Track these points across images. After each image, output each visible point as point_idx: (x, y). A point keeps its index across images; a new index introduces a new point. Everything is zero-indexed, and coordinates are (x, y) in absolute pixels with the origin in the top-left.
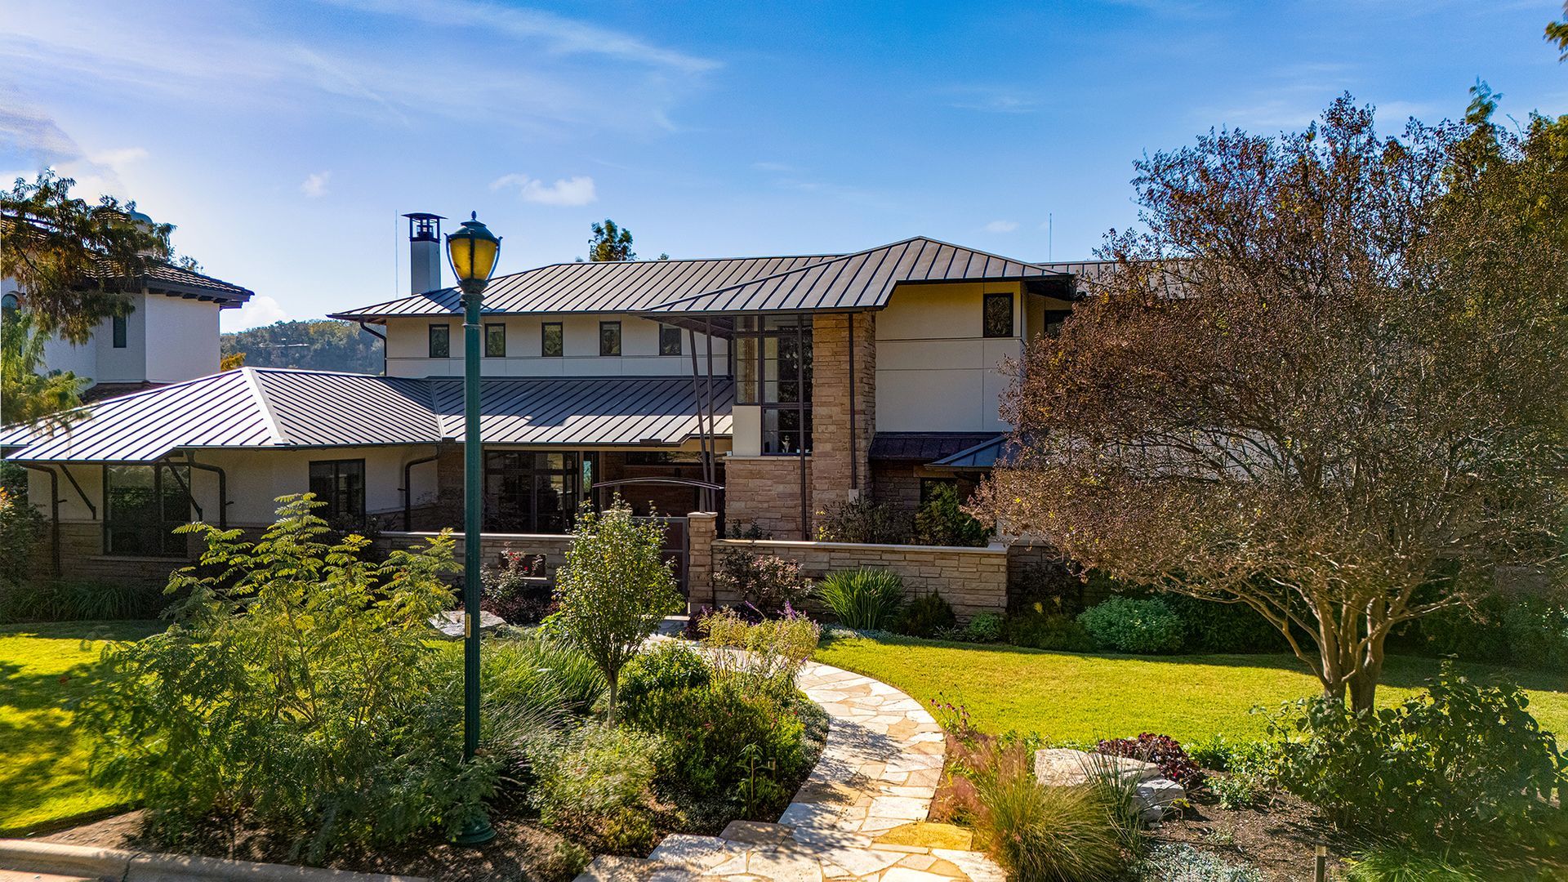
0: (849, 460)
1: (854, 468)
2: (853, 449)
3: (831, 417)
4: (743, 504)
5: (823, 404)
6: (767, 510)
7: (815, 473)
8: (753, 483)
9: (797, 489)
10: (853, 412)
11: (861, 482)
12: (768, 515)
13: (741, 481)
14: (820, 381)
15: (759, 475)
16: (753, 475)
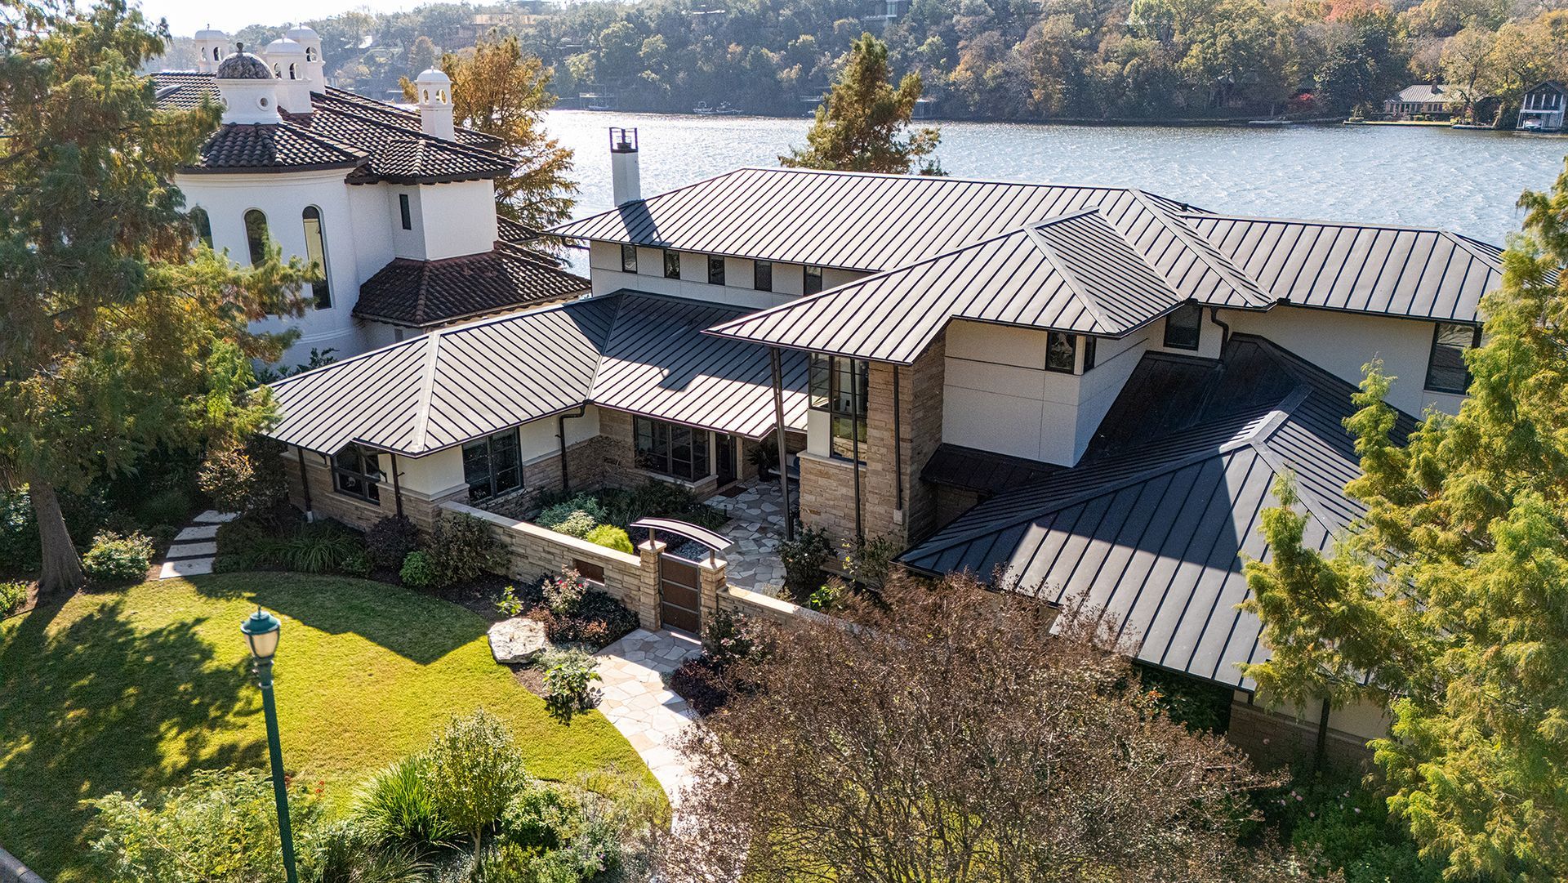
0: (894, 483)
1: (900, 490)
2: (899, 473)
3: (882, 440)
4: (813, 498)
5: (876, 428)
6: (834, 507)
7: (869, 488)
8: (822, 481)
9: (852, 493)
10: (898, 439)
11: (906, 505)
12: (834, 511)
13: (812, 477)
14: (874, 406)
15: (827, 476)
16: (821, 474)
